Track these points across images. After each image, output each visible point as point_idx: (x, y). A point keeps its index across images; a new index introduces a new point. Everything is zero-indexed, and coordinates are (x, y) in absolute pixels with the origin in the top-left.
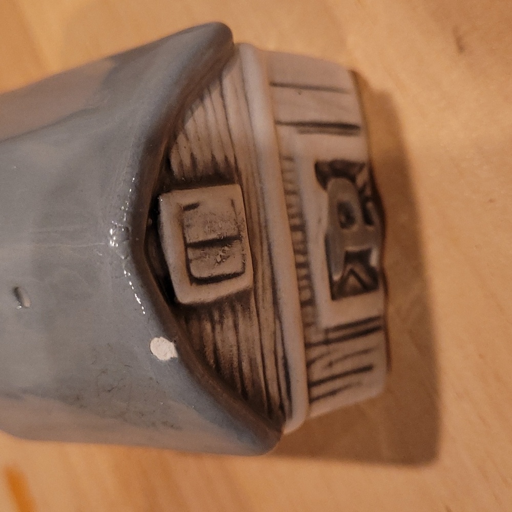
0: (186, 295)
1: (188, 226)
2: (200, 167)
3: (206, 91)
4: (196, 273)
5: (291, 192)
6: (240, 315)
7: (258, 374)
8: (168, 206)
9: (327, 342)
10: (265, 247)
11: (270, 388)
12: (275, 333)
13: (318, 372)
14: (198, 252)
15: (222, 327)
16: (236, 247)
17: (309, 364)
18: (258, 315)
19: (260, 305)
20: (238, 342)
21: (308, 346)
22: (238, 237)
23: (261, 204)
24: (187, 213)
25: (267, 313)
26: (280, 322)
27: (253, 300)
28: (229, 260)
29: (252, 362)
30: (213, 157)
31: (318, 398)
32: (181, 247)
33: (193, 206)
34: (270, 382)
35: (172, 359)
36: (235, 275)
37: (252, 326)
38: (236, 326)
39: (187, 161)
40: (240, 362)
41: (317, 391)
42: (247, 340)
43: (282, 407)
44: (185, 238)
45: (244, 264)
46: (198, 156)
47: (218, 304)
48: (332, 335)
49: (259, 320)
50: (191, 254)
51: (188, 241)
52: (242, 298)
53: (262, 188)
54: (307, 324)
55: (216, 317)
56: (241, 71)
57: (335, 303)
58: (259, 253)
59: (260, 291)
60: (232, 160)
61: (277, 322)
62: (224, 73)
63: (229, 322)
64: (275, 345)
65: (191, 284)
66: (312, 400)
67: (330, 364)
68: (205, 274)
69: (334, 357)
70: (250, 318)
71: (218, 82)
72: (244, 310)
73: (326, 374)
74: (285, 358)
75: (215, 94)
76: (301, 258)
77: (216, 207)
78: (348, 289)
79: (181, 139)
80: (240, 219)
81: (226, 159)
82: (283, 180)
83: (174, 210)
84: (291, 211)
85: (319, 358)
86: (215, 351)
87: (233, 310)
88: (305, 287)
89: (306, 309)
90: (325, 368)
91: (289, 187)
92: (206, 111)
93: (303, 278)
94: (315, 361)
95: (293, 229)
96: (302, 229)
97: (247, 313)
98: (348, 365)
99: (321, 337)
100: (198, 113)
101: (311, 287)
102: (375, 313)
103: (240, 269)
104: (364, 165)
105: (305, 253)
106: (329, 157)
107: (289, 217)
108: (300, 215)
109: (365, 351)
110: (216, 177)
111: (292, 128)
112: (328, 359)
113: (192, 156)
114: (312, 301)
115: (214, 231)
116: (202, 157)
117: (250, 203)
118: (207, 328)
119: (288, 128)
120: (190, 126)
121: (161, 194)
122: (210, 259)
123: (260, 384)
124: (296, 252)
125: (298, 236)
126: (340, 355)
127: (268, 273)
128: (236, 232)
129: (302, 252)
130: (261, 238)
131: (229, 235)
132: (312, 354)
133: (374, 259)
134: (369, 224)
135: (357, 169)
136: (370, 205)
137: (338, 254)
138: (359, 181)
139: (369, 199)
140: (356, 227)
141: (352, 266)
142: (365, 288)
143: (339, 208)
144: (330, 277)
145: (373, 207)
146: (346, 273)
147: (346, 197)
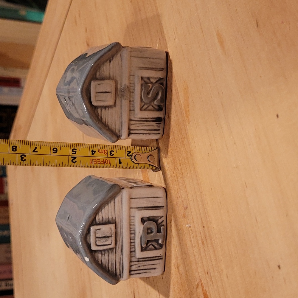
0: (94, 248)
1: (97, 234)
2: (104, 220)
3: (110, 202)
4: (98, 244)
5: (131, 224)
6: (110, 253)
8: (93, 229)
9: (138, 261)
10: (121, 238)
11: (117, 270)
12: (121, 258)
13: (134, 268)
14: (99, 239)
15: (105, 256)
16: (110, 238)
17: (131, 266)
18: (116, 253)
19: (117, 252)
20: (109, 259)
21: (131, 261)
22: (111, 236)
23: (122, 228)
24: (97, 231)
25: (119, 253)
27: (114, 250)
28: (107, 241)
29: (112, 264)
30: (108, 218)
31: (132, 274)
32: (94, 238)
33: (99, 229)
35: (88, 262)
36: (109, 245)
37: (113, 256)
38: (108, 255)
39: (101, 219)
40: (108, 264)
41: (133, 272)
42: (111, 259)
43: (120, 275)
44: (96, 236)
45: (112, 243)
46: (104, 217)
47: (104, 250)
48: (140, 260)
49: (116, 255)
50: (97, 239)
51: (97, 236)
52: (111, 249)
53: (122, 224)
54: (131, 257)
55: (103, 253)
56: (122, 196)
57: (142, 252)
58: (119, 239)
59: (117, 248)
60: (114, 218)
61: (122, 255)
62: (116, 197)
63: (107, 254)
64: (120, 260)
65: (96, 246)
66: (130, 275)
67: (139, 267)
68: (100, 244)
69: (141, 265)
70: (113, 254)
71: (113, 200)
72: (111, 252)
73: (137, 269)
74: (123, 264)
75: (112, 203)
76: (132, 241)
77: (106, 229)
78: (148, 249)
79: (100, 214)
80: (112, 232)
81: (112, 218)
82: (130, 222)
83: (94, 230)
84: (131, 229)
85: (135, 265)
86: (102, 261)
87: (108, 252)
88: (132, 248)
89: (131, 253)
90: (137, 267)
91: (132, 224)
92: (108, 207)
93: (132, 246)
94: (133, 265)
95: (131, 234)
96: (134, 234)
97: (112, 253)
98: (146, 267)
99: (137, 260)
100: (106, 207)
101: (135, 248)
102: (159, 255)
103: (110, 243)
104: (163, 216)
105: (134, 240)
106: (148, 216)
107: (130, 231)
108: (134, 230)
109: (153, 264)
110: (108, 222)
111: (136, 209)
112: (138, 265)
113: (103, 217)
114: (134, 251)
115: (104, 235)
116: (105, 217)
117: (118, 227)
118: (100, 255)
119: (135, 209)
120: (103, 210)
121: (92, 226)
122: (102, 241)
123: (114, 269)
124: (131, 239)
125: (133, 235)
126: (143, 265)
127: (121, 244)
128: (110, 235)
129: (132, 239)
130: (120, 236)
131: (108, 236)
132: (132, 264)
133: (160, 242)
134: (159, 233)
135: (160, 218)
136: (162, 228)
137: (144, 241)
138: (160, 221)
139: (163, 225)
140: (153, 234)
141: (151, 243)
142: (156, 249)
143: (148, 229)
144: (141, 246)
145: (163, 228)
146: (149, 245)
147: (151, 226)
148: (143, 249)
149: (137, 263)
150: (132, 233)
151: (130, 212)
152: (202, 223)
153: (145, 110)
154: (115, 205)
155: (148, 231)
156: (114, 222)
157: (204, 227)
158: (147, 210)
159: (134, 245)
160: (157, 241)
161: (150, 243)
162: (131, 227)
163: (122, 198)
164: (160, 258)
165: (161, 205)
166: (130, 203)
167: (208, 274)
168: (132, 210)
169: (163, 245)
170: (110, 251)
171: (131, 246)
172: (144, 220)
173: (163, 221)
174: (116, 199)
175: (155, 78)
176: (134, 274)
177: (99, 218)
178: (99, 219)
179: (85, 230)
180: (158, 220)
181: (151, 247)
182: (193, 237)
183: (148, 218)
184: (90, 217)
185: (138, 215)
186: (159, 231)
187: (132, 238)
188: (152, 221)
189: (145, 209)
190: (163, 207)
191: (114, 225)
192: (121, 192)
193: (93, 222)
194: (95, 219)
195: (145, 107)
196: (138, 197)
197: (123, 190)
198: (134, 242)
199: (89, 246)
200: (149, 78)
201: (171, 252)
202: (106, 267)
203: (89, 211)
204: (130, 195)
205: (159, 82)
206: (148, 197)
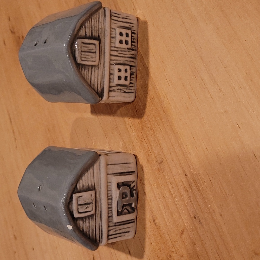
0: (76, 215)
1: (79, 201)
2: (85, 187)
3: (89, 169)
4: (80, 211)
5: (108, 190)
6: (90, 220)
7: (94, 233)
8: (75, 196)
9: (115, 226)
10: (100, 204)
11: (97, 236)
12: (100, 224)
13: (111, 233)
14: (81, 206)
15: (85, 223)
16: (91, 205)
17: (109, 231)
18: (96, 220)
19: (96, 217)
20: (89, 226)
21: (109, 227)
22: (92, 203)
23: (100, 194)
24: (79, 198)
25: (98, 219)
26: (102, 221)
27: (95, 216)
28: (88, 208)
29: (92, 230)
30: (88, 184)
31: (110, 239)
32: (77, 205)
33: (81, 196)
34: (97, 235)
35: (71, 230)
36: (90, 211)
37: (93, 222)
38: (89, 222)
39: (81, 186)
40: (89, 230)
41: (110, 237)
42: (92, 225)
43: (99, 240)
44: (78, 203)
45: (92, 209)
46: (84, 184)
47: (85, 217)
48: (117, 224)
49: (96, 221)
50: (79, 206)
51: (79, 204)
52: (92, 216)
53: (101, 190)
54: (109, 222)
55: (84, 220)
56: (100, 163)
57: (118, 217)
58: (98, 206)
59: (97, 214)
60: (93, 185)
61: (101, 221)
62: (95, 164)
63: (87, 221)
64: (99, 227)
65: (78, 213)
66: (108, 239)
67: (116, 231)
68: (82, 211)
69: (117, 229)
70: (93, 221)
71: (92, 167)
72: (92, 218)
74: (102, 230)
75: (91, 170)
76: (110, 206)
77: (87, 196)
78: (123, 213)
79: (81, 181)
80: (93, 199)
81: (92, 185)
82: (107, 188)
83: (76, 198)
84: (109, 195)
85: (112, 229)
86: (83, 228)
87: (89, 219)
88: (110, 213)
89: (109, 218)
90: (114, 232)
91: (109, 189)
92: (88, 174)
93: (110, 211)
94: (110, 230)
95: (108, 199)
96: (111, 199)
98: (121, 231)
99: (113, 225)
100: (86, 175)
101: (112, 213)
102: (132, 218)
103: (91, 210)
104: (135, 181)
105: (111, 205)
106: (122, 181)
107: (108, 196)
108: (111, 196)
109: (128, 228)
110: (88, 189)
111: (112, 175)
113: (83, 185)
114: (112, 216)
115: (86, 202)
116: (86, 185)
117: (97, 194)
118: (81, 222)
119: (111, 175)
120: (83, 178)
121: (74, 194)
122: (83, 208)
123: (94, 235)
124: (108, 205)
125: (110, 201)
126: (119, 229)
127: (100, 210)
129: (110, 205)
130: (99, 202)
131: (89, 202)
132: (110, 228)
133: (133, 206)
134: (132, 197)
135: (132, 182)
136: (134, 192)
137: (120, 205)
138: (132, 185)
139: (135, 190)
140: (127, 198)
141: (126, 207)
142: (129, 213)
143: (123, 194)
144: (118, 210)
145: (135, 192)
147: (125, 191)
148: (119, 214)
149: (114, 227)
150: (109, 198)
151: (107, 178)
152: (184, 171)
154: (93, 172)
155: (123, 196)
156: (94, 189)
157: (186, 175)
158: (122, 176)
159: (111, 211)
160: (130, 205)
161: (125, 208)
162: (109, 192)
163: (100, 165)
164: (132, 221)
165: (133, 171)
166: (107, 169)
167: (195, 218)
168: (109, 176)
169: (135, 208)
170: (90, 218)
171: (108, 211)
172: (119, 185)
173: (134, 186)
174: (95, 166)
176: (111, 239)
177: (80, 185)
178: (80, 187)
179: (69, 198)
181: (126, 211)
182: (173, 188)
183: (123, 183)
184: (72, 184)
185: (115, 180)
186: (132, 195)
187: (109, 204)
188: (126, 186)
189: (120, 174)
190: (135, 172)
191: (94, 191)
192: (98, 159)
193: (75, 190)
194: (76, 186)
196: (113, 163)
197: (100, 157)
198: (111, 208)
199: (72, 214)
201: (144, 214)
202: (87, 233)
203: (71, 178)
204: (107, 162)
206: (122, 163)
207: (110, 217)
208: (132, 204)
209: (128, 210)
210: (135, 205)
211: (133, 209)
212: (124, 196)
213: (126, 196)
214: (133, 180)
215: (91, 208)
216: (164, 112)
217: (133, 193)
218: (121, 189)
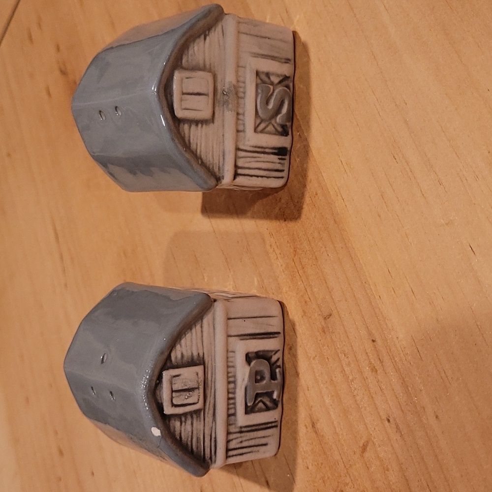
0: (168, 410)
1: (174, 384)
2: (185, 359)
3: (194, 326)
4: (175, 402)
5: (229, 366)
6: (195, 419)
7: (200, 444)
8: (166, 375)
9: (241, 432)
10: (213, 391)
11: (206, 450)
12: (212, 428)
13: (232, 445)
14: (178, 394)
15: (185, 424)
16: (196, 391)
17: (228, 442)
18: (204, 419)
19: (206, 416)
20: (192, 430)
21: (228, 433)
22: (198, 388)
23: (214, 373)
24: (175, 378)
25: (209, 418)
26: (215, 423)
27: (202, 413)
28: (191, 398)
29: (198, 439)
30: (192, 354)
31: (230, 456)
32: (169, 392)
33: (178, 376)
34: (206, 448)
35: (159, 436)
36: (194, 404)
37: (200, 424)
38: (192, 424)
39: (179, 356)
40: (192, 439)
41: (231, 453)
42: (197, 429)
43: (211, 458)
44: (172, 389)
45: (199, 400)
46: (185, 353)
47: (185, 414)
48: (243, 429)
49: (204, 423)
50: (174, 394)
51: (173, 389)
52: (197, 412)
53: (215, 366)
54: (229, 424)
55: (183, 419)
56: (214, 314)
57: (247, 415)
58: (209, 393)
59: (207, 410)
60: (201, 355)
61: (214, 423)
62: (204, 317)
63: (189, 422)
64: (211, 432)
65: (172, 406)
66: (227, 457)
67: (241, 442)
68: (179, 403)
69: (244, 439)
70: (200, 421)
71: (200, 322)
72: (197, 417)
73: (238, 446)
74: (215, 438)
75: (198, 327)
76: (231, 396)
77: (189, 376)
79: (178, 347)
80: (200, 380)
81: (199, 354)
82: (227, 362)
83: (169, 377)
84: (230, 375)
85: (235, 439)
86: (180, 434)
87: (192, 417)
88: (231, 408)
89: (230, 418)
90: (238, 443)
91: (230, 364)
92: (192, 334)
93: (231, 404)
94: (232, 440)
95: (229, 383)
96: (234, 382)
97: (199, 418)
98: (252, 443)
99: (238, 430)
100: (188, 335)
101: (235, 408)
102: (273, 420)
103: (196, 401)
104: (279, 350)
105: (234, 393)
106: (256, 350)
107: (228, 377)
108: (234, 376)
109: (264, 437)
110: (192, 363)
111: (237, 338)
112: (240, 440)
113: (182, 353)
114: (234, 414)
115: (186, 386)
116: (187, 354)
117: (208, 372)
118: (178, 424)
119: (235, 338)
120: (183, 341)
121: (164, 370)
122: (183, 397)
123: (201, 448)
124: (228, 393)
125: (232, 386)
126: (247, 438)
127: (212, 401)
128: (197, 386)
129: (231, 393)
130: (211, 387)
131: (193, 387)
132: (231, 437)
133: (275, 396)
134: (274, 380)
135: (274, 353)
136: (277, 370)
137: (251, 394)
138: (274, 359)
139: (279, 367)
140: (264, 382)
141: (261, 398)
142: (268, 409)
143: (257, 373)
144: (246, 404)
145: (279, 371)
146: (257, 402)
147: (261, 368)
148: (248, 410)
149: (239, 435)
150: (231, 381)
151: (227, 344)
152: (370, 333)
153: (262, 132)
154: (202, 332)
155: (257, 376)
156: (202, 361)
157: (373, 341)
158: (255, 340)
159: (234, 404)
160: (269, 394)
161: (259, 399)
162: (230, 370)
163: (214, 319)
164: (273, 424)
165: (275, 331)
166: (227, 325)
167: (389, 421)
168: (231, 339)
169: (278, 401)
170: (195, 416)
171: (228, 404)
172: (249, 358)
173: (278, 359)
174: (205, 321)
175: (278, 76)
176: (233, 456)
177: (176, 355)
178: (176, 358)
179: (155, 378)
180: (271, 357)
181: (261, 405)
182: (349, 364)
184: (162, 353)
185: (242, 348)
186: (273, 377)
187: (230, 391)
188: (262, 358)
189: (251, 337)
190: (279, 333)
191: (202, 367)
192: (212, 307)
193: (166, 363)
194: (169, 356)
195: (262, 126)
196: (239, 315)
197: (216, 303)
198: (234, 398)
199: (160, 408)
200: (268, 75)
201: (295, 412)
202: (187, 444)
203: (159, 341)
204: (227, 313)
205: (284, 83)
206: (255, 315)
207: (231, 415)
208: (272, 392)
209: (264, 404)
210: (278, 396)
211: (275, 403)
212: (259, 378)
213: (263, 378)
214: (277, 349)
215: (195, 397)
216: (335, 222)
217: (276, 372)
218: (253, 364)
